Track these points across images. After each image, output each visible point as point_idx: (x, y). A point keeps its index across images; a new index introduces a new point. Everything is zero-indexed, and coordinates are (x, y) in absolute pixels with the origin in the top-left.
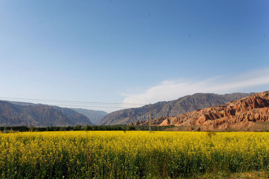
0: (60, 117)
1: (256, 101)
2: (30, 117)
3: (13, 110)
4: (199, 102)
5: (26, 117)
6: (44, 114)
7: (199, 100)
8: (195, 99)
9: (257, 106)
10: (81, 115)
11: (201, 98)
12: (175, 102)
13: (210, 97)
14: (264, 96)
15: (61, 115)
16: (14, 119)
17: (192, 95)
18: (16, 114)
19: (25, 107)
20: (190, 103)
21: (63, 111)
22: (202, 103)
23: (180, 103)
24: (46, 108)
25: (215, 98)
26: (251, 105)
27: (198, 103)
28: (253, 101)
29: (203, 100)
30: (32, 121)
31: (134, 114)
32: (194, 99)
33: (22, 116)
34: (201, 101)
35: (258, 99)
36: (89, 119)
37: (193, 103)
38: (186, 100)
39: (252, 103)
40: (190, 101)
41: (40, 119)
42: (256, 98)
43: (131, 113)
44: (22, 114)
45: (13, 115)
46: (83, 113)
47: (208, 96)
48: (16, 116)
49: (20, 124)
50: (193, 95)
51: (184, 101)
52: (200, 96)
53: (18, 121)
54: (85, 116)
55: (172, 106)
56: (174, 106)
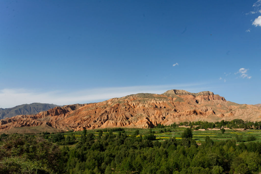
1: (56, 111)
4: (36, 111)
7: (35, 109)
8: (32, 108)
11: (37, 108)
12: (10, 109)
13: (47, 107)
14: (65, 108)
17: (29, 104)
20: (26, 111)
22: (38, 111)
23: (16, 111)
27: (34, 111)
28: (54, 111)
29: (40, 109)
32: (30, 107)
34: (38, 109)
35: (59, 109)
37: (29, 111)
38: (22, 109)
39: (53, 112)
42: (58, 108)
47: (45, 106)
50: (31, 104)
51: (20, 109)
52: (37, 106)
55: (6, 113)
56: (8, 113)
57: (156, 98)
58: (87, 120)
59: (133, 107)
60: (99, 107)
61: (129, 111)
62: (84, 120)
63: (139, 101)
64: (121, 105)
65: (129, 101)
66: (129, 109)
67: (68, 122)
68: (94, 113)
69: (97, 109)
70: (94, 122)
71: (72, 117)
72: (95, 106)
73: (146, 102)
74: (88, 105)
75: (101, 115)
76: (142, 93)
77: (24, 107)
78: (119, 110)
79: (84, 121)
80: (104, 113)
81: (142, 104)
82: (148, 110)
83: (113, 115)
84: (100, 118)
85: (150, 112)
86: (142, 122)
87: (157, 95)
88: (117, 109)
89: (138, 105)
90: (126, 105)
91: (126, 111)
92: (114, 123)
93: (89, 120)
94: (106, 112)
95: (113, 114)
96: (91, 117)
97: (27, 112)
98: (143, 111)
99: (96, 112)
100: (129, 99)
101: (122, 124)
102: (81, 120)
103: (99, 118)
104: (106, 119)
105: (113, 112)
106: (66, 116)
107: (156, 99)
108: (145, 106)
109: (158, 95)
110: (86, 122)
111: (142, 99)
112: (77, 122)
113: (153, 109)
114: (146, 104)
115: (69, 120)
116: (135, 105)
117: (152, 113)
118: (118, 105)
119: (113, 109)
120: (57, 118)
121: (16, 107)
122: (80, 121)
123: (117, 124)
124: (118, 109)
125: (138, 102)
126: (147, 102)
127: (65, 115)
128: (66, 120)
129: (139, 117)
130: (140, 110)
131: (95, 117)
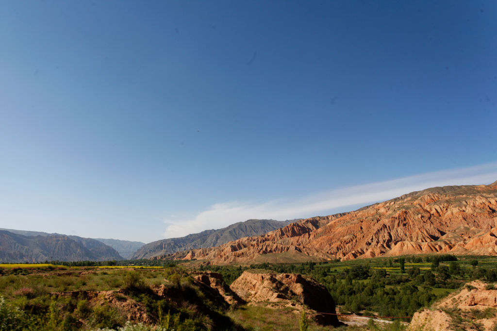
0: (79, 250)
1: (293, 229)
2: (37, 251)
3: (15, 242)
4: (253, 230)
5: (32, 251)
6: (57, 247)
7: (252, 228)
8: (247, 227)
9: (294, 234)
10: (108, 247)
11: (254, 226)
12: (223, 230)
14: (304, 223)
15: (79, 247)
16: (15, 253)
18: (18, 246)
19: (33, 237)
20: (241, 232)
21: (84, 243)
23: (230, 232)
24: (60, 239)
25: (271, 225)
26: (288, 233)
27: (251, 231)
28: (290, 229)
30: (39, 256)
31: (173, 246)
32: (246, 226)
33: (26, 249)
34: (255, 228)
35: (296, 226)
36: (117, 252)
37: (245, 231)
38: (236, 228)
39: (289, 231)
40: (242, 230)
41: (52, 253)
42: (294, 225)
43: (169, 244)
44: (26, 247)
45: (14, 248)
46: (110, 245)
48: (19, 249)
49: (21, 260)
50: (246, 222)
51: (234, 230)
52: (254, 223)
53: (19, 256)
54: (113, 249)
55: (219, 235)
56: (222, 235)
57: (484, 192)
58: (350, 242)
59: (437, 215)
60: (364, 218)
61: (432, 223)
62: (345, 241)
63: (447, 201)
64: (411, 212)
65: (422, 205)
66: (429, 218)
67: (318, 245)
68: (360, 229)
69: (362, 222)
70: (367, 244)
71: (323, 237)
72: (356, 218)
73: (464, 203)
74: (344, 217)
75: (376, 233)
76: (437, 188)
77: (238, 226)
78: (410, 221)
79: (346, 243)
80: (381, 229)
81: (456, 207)
82: (474, 217)
83: (399, 232)
84: (376, 237)
85: (481, 222)
86: (481, 243)
87: (483, 186)
88: (405, 220)
89: (447, 210)
90: (421, 211)
91: (424, 222)
92: (414, 246)
93: (354, 241)
94: (385, 226)
95: (399, 230)
96: (356, 237)
97: (243, 233)
98: (464, 221)
99: (361, 228)
100: (421, 200)
101: (433, 248)
102: (341, 242)
103: (374, 237)
104: (387, 239)
105: (398, 225)
106: (312, 237)
107: (484, 194)
108: (464, 211)
109: (486, 186)
110: (349, 244)
111: (452, 198)
112: (334, 246)
113: (486, 215)
114: (466, 207)
115: (320, 243)
116: (439, 210)
117: (489, 224)
118: (406, 213)
119: (397, 222)
120: (299, 239)
121: (229, 226)
122: (339, 243)
123: (422, 247)
124: (407, 221)
125: (446, 205)
126: (467, 203)
127: (309, 235)
128: (315, 242)
129: (463, 233)
130: (456, 220)
131: (364, 237)
